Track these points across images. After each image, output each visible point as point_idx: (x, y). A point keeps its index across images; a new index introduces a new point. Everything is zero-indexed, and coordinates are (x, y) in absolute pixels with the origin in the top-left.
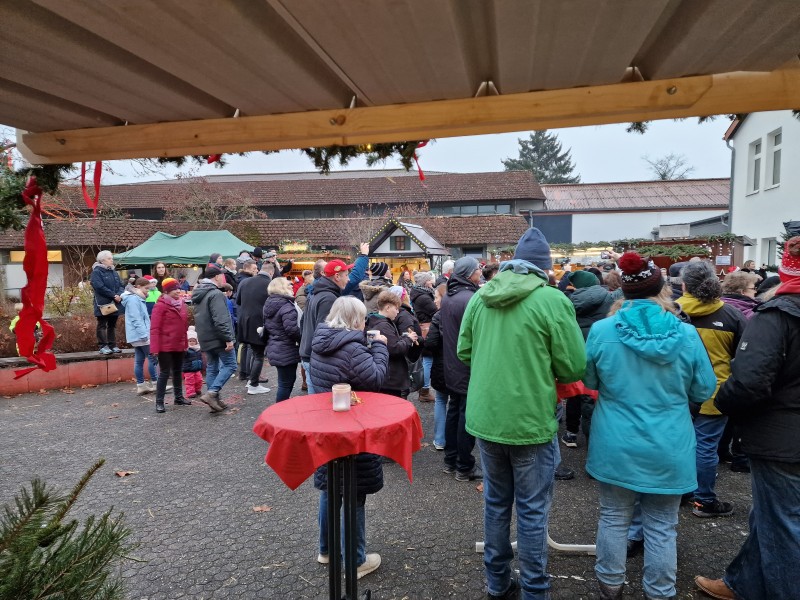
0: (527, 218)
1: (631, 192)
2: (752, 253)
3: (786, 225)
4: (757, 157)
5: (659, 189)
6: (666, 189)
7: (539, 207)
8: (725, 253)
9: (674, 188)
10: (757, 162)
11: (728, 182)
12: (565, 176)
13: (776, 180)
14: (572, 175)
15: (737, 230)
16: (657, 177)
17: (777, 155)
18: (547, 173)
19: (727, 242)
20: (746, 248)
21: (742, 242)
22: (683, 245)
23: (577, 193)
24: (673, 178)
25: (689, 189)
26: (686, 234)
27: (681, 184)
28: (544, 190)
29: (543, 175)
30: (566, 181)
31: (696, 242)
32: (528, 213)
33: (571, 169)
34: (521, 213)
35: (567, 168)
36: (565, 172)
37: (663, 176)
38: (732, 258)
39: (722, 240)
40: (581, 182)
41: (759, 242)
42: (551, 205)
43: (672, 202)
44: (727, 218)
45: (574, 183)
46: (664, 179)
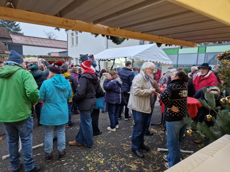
0: (6, 44)
1: (41, 41)
2: (73, 61)
3: (80, 55)
4: (73, 37)
5: (49, 41)
6: (51, 42)
7: (10, 41)
8: (68, 61)
9: (53, 42)
10: (73, 38)
11: (67, 42)
12: (18, 32)
13: (77, 44)
14: (21, 32)
15: (70, 55)
16: (48, 38)
17: (77, 37)
18: (11, 30)
19: (68, 58)
20: (72, 60)
21: (71, 58)
22: (57, 58)
23: (23, 39)
24: (52, 39)
25: (57, 42)
26: (58, 55)
27: (55, 41)
28: (11, 35)
29: (10, 30)
30: (19, 34)
31: (61, 58)
32: (5, 43)
33: (20, 30)
34: (2, 42)
35: (19, 30)
36: (18, 31)
37: (50, 38)
38: (69, 62)
39: (67, 58)
40: (24, 35)
41: (74, 59)
42: (14, 41)
43: (53, 46)
44: (67, 52)
45: (22, 35)
46: (50, 39)
